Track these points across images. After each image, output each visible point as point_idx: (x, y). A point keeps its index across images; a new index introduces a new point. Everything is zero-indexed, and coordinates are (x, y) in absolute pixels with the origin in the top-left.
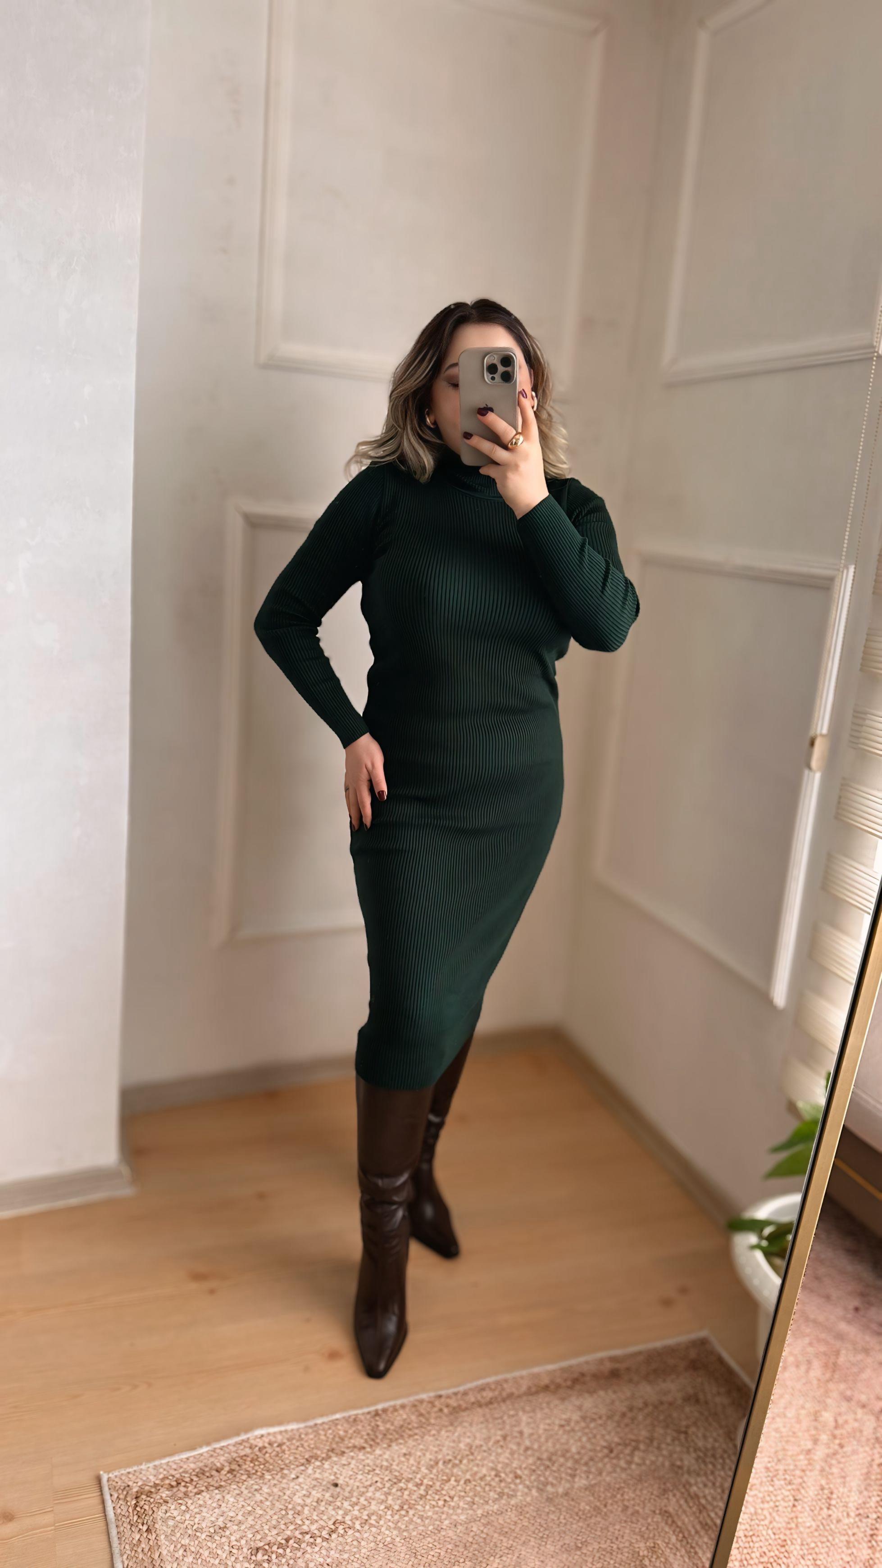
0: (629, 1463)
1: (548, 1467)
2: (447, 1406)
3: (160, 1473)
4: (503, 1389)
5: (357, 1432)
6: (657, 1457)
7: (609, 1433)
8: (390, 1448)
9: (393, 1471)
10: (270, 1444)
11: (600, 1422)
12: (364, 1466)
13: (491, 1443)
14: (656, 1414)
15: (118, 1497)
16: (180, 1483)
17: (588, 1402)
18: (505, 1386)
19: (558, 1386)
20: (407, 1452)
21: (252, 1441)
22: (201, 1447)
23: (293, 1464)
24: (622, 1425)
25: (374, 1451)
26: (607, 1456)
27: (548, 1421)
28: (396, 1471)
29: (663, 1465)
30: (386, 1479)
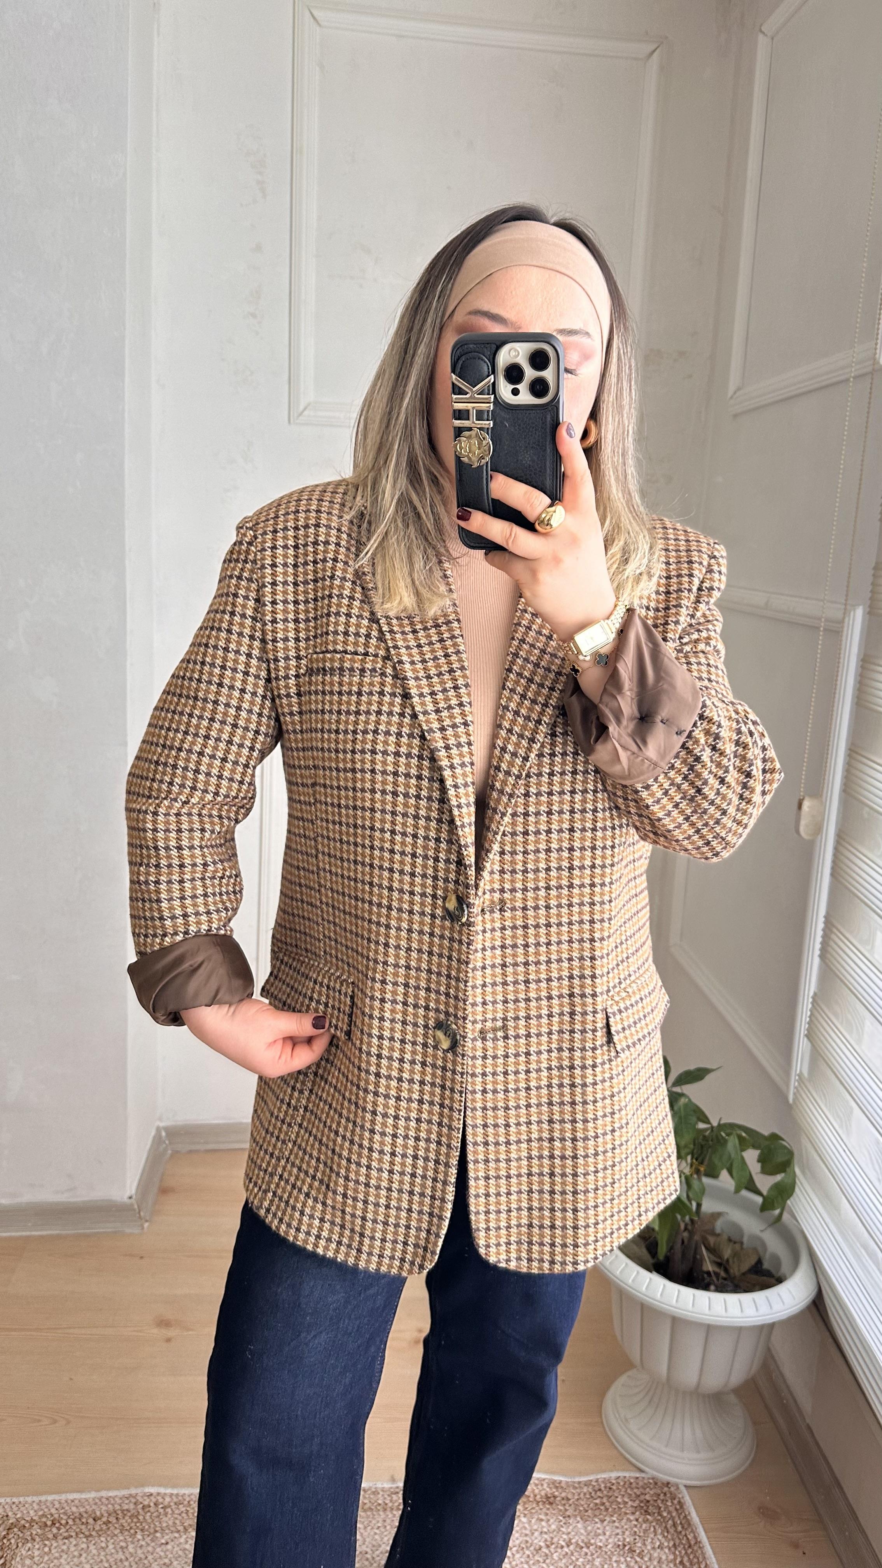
3: (42, 1510)
10: (155, 1504)
16: (55, 1524)
21: (138, 1498)
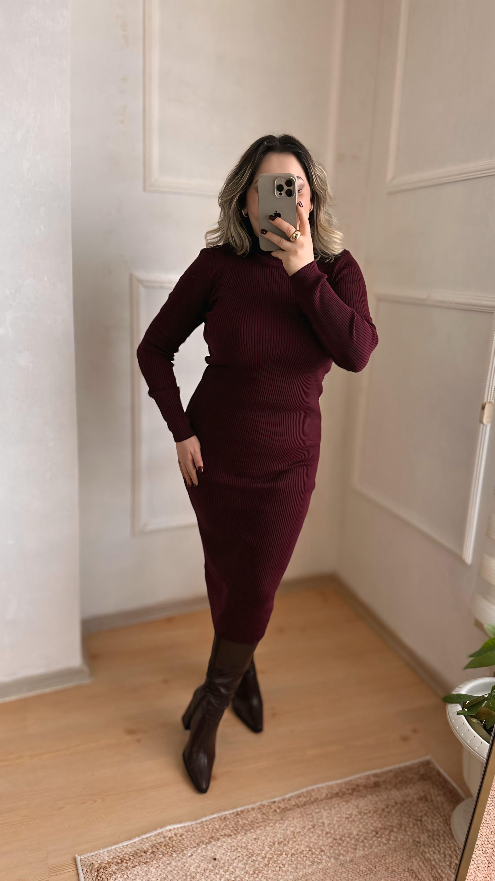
0: (388, 840)
1: (340, 844)
2: (279, 808)
3: (111, 855)
4: (311, 796)
5: (226, 825)
6: (404, 836)
7: (375, 822)
8: (246, 835)
9: (249, 849)
10: (176, 835)
11: (369, 815)
12: (231, 847)
13: (305, 831)
14: (402, 809)
15: (86, 871)
16: (123, 861)
17: (362, 803)
18: (313, 794)
19: (344, 794)
20: (257, 838)
21: (165, 834)
22: (135, 838)
23: (189, 847)
24: (383, 817)
25: (237, 837)
26: (375, 836)
27: (339, 815)
28: (250, 849)
29: (408, 841)
30: (245, 854)
